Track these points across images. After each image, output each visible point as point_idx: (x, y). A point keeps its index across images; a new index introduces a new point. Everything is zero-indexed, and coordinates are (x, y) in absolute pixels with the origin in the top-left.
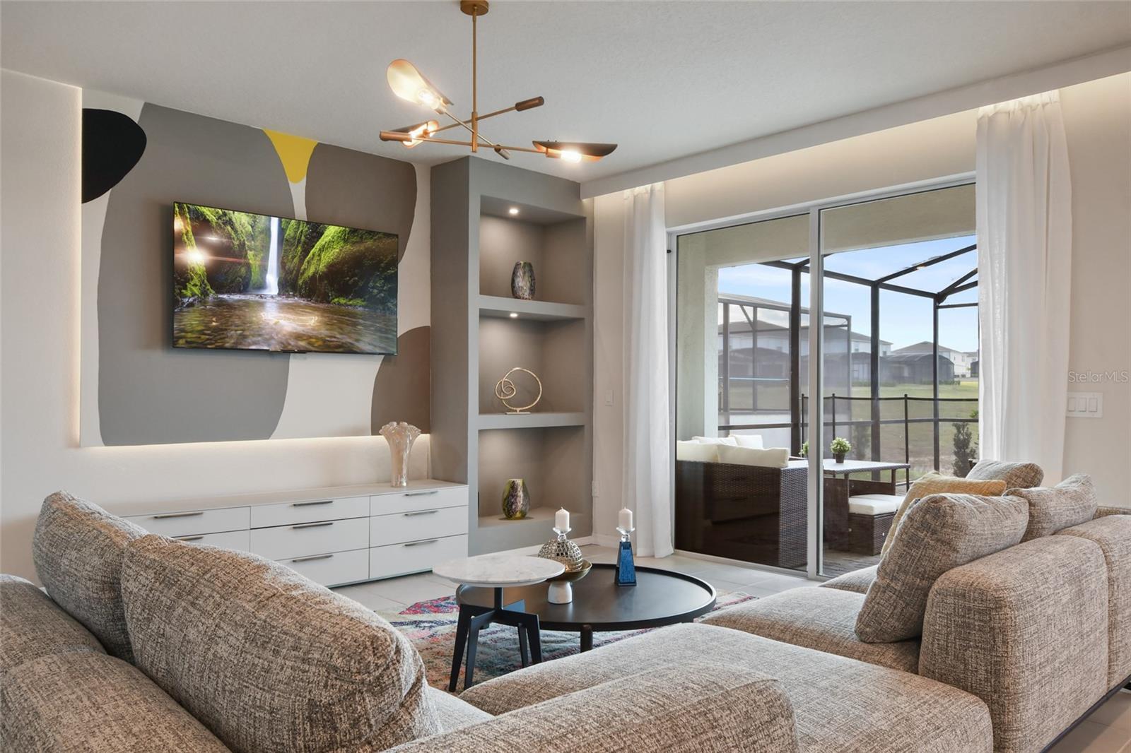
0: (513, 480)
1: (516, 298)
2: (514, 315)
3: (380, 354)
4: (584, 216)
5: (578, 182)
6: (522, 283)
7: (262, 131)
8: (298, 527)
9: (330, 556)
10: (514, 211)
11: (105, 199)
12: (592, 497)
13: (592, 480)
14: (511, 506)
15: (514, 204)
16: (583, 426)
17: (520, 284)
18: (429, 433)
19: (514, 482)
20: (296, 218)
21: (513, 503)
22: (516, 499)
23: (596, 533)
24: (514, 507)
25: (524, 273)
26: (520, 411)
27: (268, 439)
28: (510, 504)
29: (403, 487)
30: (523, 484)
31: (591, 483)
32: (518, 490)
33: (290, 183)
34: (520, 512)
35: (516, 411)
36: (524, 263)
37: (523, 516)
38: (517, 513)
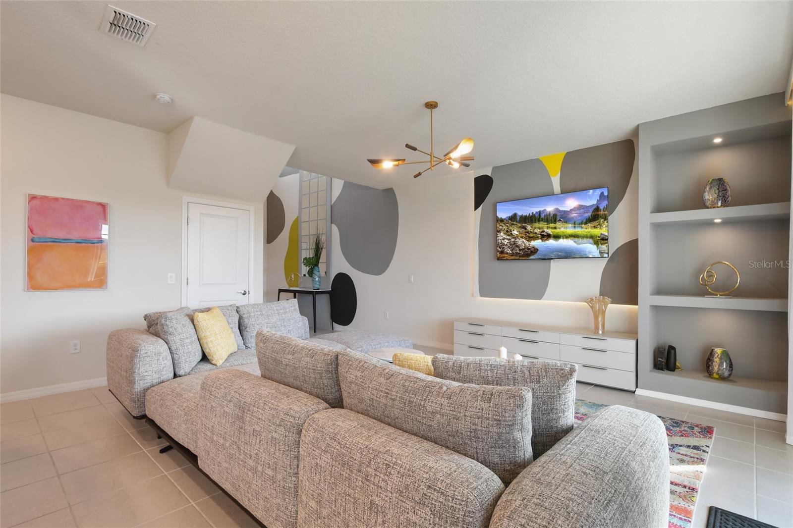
2: (718, 221)
4: (790, 118)
6: (711, 196)
10: (718, 141)
11: (481, 207)
14: (708, 367)
15: (717, 135)
19: (713, 349)
20: (555, 194)
21: (709, 365)
22: (712, 363)
24: (710, 368)
25: (711, 188)
26: (721, 295)
29: (600, 334)
32: (716, 356)
33: (552, 178)
34: (718, 374)
35: (717, 295)
36: (713, 180)
37: (722, 379)
38: (715, 374)
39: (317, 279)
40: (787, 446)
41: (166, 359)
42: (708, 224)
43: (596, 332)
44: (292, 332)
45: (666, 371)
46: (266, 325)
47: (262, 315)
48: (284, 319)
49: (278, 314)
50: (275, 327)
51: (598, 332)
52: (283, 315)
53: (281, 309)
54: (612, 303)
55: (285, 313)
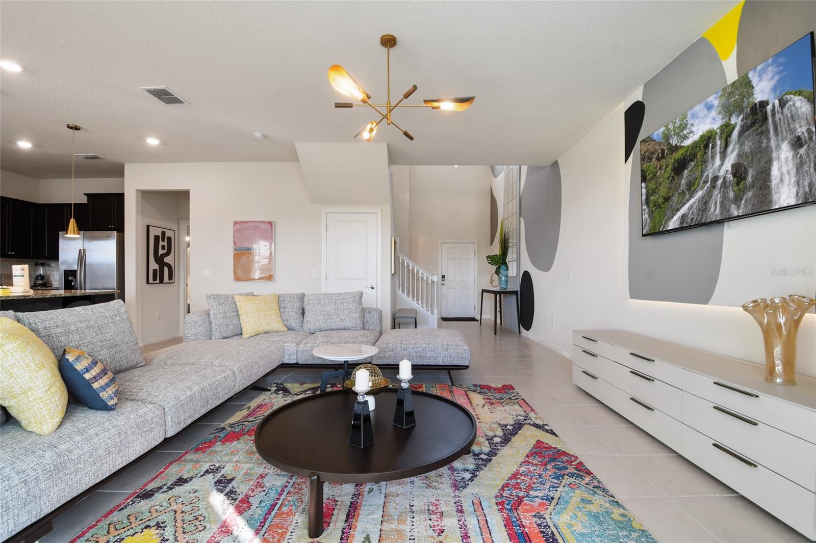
33: (723, 63)
39: (503, 278)
41: (202, 327)
48: (338, 309)
52: (339, 305)
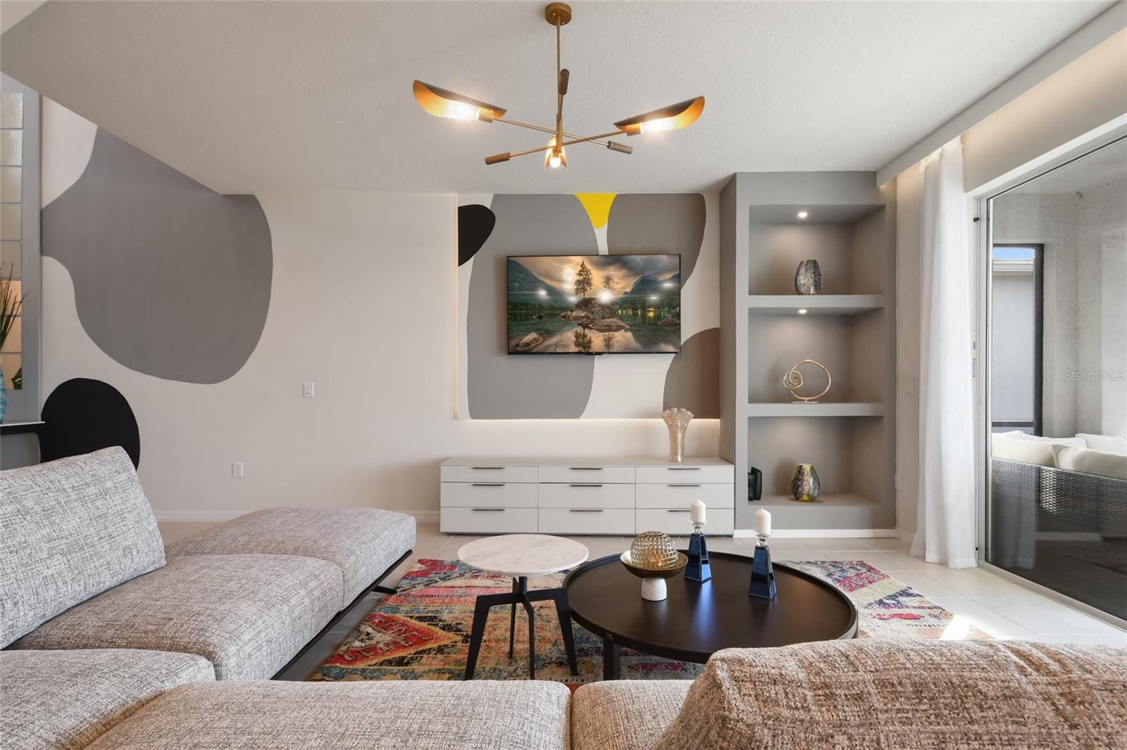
0: (800, 464)
1: (800, 294)
2: (803, 312)
3: (673, 353)
4: (882, 203)
5: (874, 170)
6: (805, 280)
7: (573, 195)
8: (575, 485)
9: (601, 511)
10: (803, 215)
11: (470, 262)
12: (895, 490)
13: (895, 472)
14: (797, 489)
15: (802, 208)
16: (882, 417)
17: (802, 282)
18: (718, 418)
19: (801, 466)
20: (600, 254)
21: (799, 486)
22: (802, 483)
23: (899, 527)
24: (800, 489)
25: (806, 270)
26: (808, 401)
27: (578, 418)
28: (796, 486)
29: (678, 462)
30: (812, 469)
31: (894, 476)
32: (806, 474)
33: (595, 229)
34: (808, 495)
35: (804, 400)
36: (808, 261)
37: (812, 500)
38: (805, 496)
40: (928, 565)
42: (791, 314)
43: (674, 460)
44: (135, 553)
45: (755, 501)
46: (45, 546)
47: (23, 513)
48: (104, 516)
49: (82, 500)
50: (82, 549)
51: (676, 460)
52: (98, 503)
53: (88, 485)
54: (694, 418)
55: (103, 494)
